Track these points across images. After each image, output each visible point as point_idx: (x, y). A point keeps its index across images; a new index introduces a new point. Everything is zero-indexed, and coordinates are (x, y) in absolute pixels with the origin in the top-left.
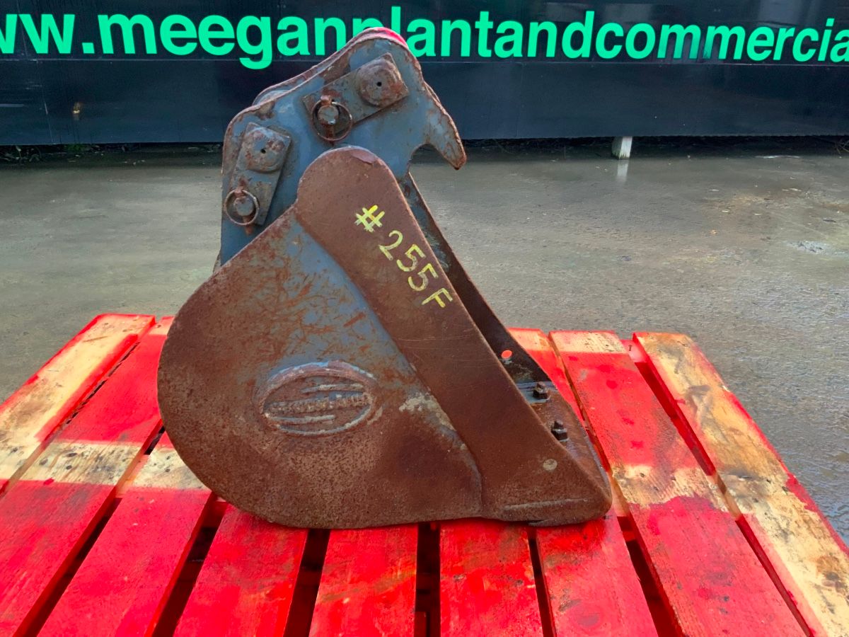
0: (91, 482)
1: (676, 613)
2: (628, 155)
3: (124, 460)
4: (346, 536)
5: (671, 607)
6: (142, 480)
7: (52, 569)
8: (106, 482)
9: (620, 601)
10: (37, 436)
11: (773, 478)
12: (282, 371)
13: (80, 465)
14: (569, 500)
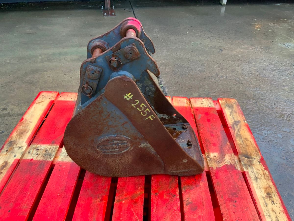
0: (45, 160)
1: (220, 206)
2: (226, 4)
3: (54, 151)
4: (123, 179)
5: (219, 204)
6: (60, 159)
7: (36, 191)
8: (49, 160)
9: (204, 203)
10: (26, 142)
11: (256, 158)
12: (102, 138)
13: (41, 153)
14: (191, 170)
